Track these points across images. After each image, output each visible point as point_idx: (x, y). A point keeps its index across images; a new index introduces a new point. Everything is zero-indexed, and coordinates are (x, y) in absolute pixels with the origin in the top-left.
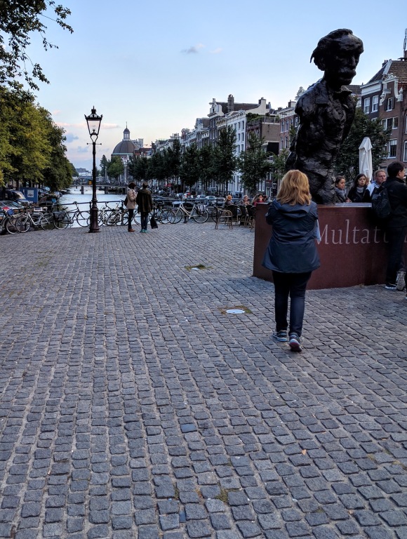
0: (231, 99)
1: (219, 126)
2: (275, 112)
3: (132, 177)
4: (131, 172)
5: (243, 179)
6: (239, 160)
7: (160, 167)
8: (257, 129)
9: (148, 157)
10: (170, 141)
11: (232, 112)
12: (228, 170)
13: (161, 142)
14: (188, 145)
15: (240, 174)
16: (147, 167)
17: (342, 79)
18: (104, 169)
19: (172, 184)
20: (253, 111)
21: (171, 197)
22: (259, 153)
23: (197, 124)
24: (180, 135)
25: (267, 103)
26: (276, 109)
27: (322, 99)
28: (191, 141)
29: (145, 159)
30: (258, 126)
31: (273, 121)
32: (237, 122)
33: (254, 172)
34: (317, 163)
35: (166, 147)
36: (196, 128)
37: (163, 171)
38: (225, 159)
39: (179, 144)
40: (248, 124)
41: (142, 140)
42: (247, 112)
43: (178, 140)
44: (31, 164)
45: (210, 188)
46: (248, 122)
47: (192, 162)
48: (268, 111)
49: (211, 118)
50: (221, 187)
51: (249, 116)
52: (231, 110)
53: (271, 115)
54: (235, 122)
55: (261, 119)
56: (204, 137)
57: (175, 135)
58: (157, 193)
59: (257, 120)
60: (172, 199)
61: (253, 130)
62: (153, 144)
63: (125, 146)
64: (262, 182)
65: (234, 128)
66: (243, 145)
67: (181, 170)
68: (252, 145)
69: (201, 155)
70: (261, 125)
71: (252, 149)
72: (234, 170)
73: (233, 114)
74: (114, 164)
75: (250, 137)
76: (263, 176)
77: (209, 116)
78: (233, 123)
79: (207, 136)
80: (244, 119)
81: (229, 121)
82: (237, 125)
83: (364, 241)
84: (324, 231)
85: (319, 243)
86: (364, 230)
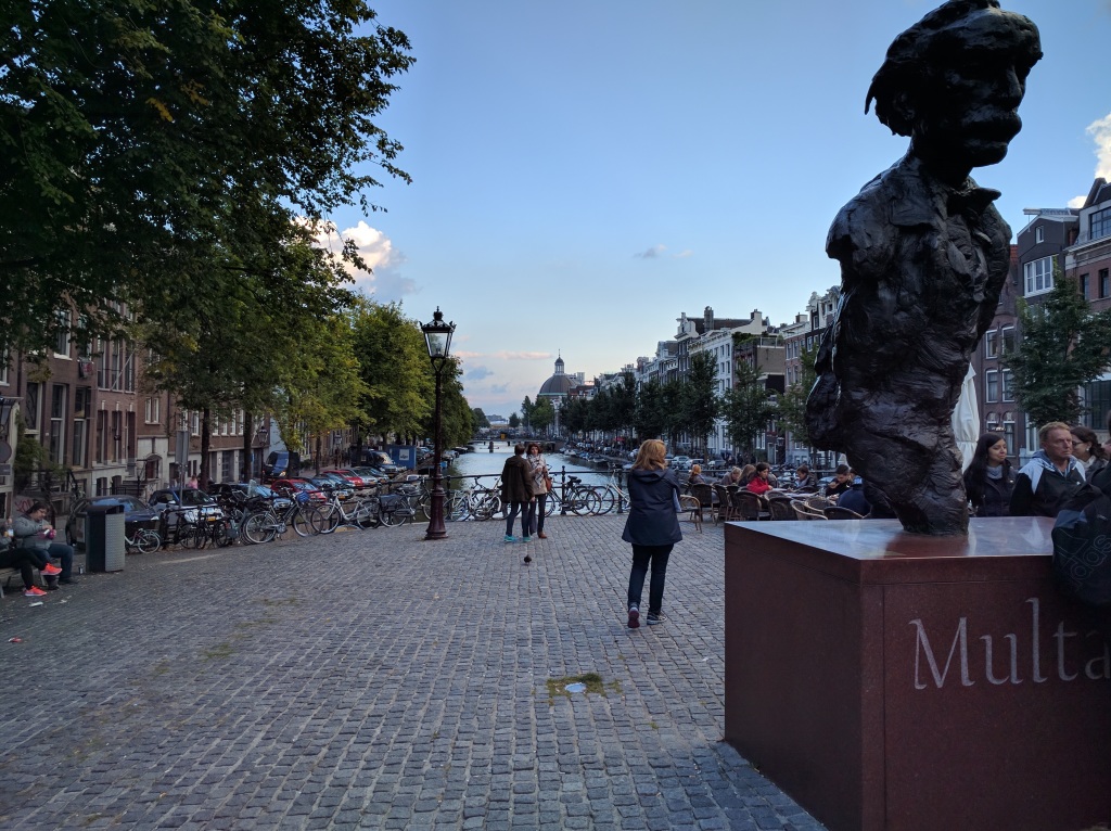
0: (709, 312)
1: (691, 353)
2: (776, 330)
3: (565, 428)
4: (563, 421)
5: (730, 431)
6: (723, 402)
7: (606, 414)
8: (750, 355)
9: (589, 398)
10: (620, 375)
11: (711, 332)
12: (707, 416)
13: (608, 377)
14: (646, 380)
15: (726, 423)
16: (587, 413)
17: (975, 143)
18: (526, 415)
19: (625, 438)
20: (743, 330)
21: (622, 457)
22: (754, 392)
23: (659, 350)
24: (636, 367)
25: (764, 318)
26: (778, 326)
27: (913, 210)
28: (650, 375)
29: (583, 402)
30: (751, 350)
31: (773, 344)
32: (719, 348)
33: (748, 419)
34: (904, 408)
35: (614, 384)
36: (658, 355)
37: (610, 418)
38: (701, 400)
39: (633, 380)
40: (735, 348)
41: (583, 374)
42: (734, 331)
43: (632, 374)
44: (402, 410)
45: (681, 444)
46: (735, 345)
47: (652, 405)
48: (765, 329)
49: (680, 340)
50: (698, 442)
51: (737, 337)
52: (709, 329)
53: (770, 334)
54: (716, 346)
55: (756, 340)
56: (669, 368)
57: (629, 366)
58: (601, 450)
59: (748, 342)
60: (624, 460)
61: (743, 357)
62: (596, 380)
63: (557, 383)
64: (760, 436)
65: (714, 354)
66: (729, 380)
67: (635, 416)
68: (743, 378)
69: (665, 395)
70: (755, 349)
71: (742, 385)
72: (716, 417)
73: (713, 334)
74: (540, 409)
75: (738, 367)
76: (762, 426)
77: (677, 337)
78: (713, 347)
79: (675, 367)
80: (729, 340)
81: (706, 345)
82: (720, 351)
83: (1094, 671)
84: (956, 640)
85: (939, 683)
86: (1092, 632)
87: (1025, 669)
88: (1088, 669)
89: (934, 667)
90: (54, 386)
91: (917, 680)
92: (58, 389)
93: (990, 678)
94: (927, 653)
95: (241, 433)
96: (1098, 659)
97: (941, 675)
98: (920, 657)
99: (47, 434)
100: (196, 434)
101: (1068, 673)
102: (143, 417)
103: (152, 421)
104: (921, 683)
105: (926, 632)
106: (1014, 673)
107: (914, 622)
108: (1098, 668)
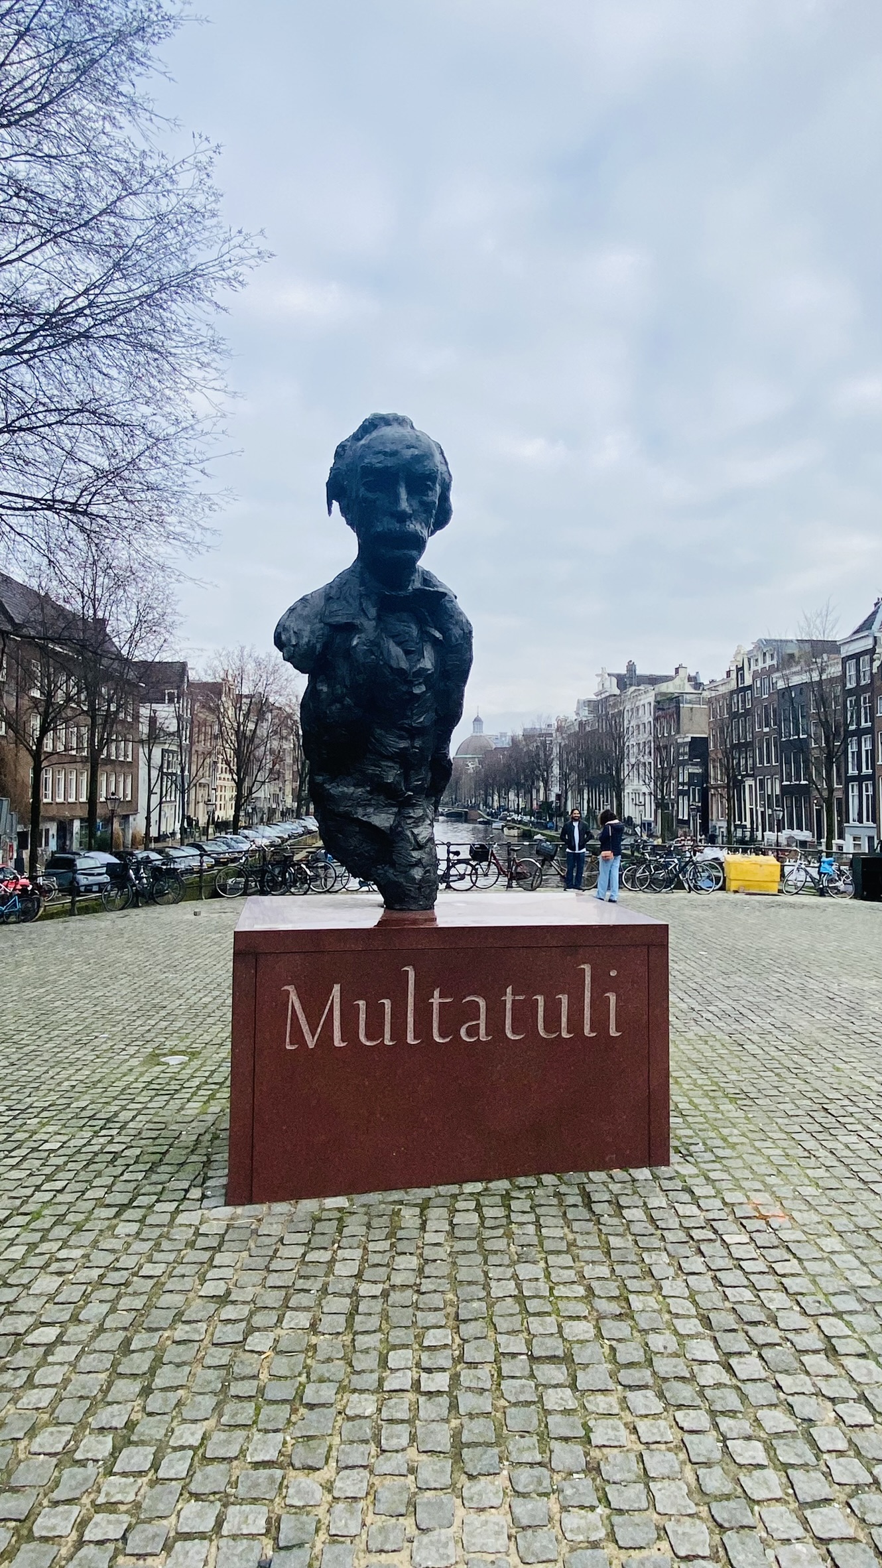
0: (631, 667)
1: (609, 712)
2: (704, 687)
8: (673, 714)
11: (633, 688)
14: (565, 741)
20: (665, 687)
23: (579, 709)
24: (554, 727)
25: (690, 672)
26: (707, 682)
27: (343, 608)
28: (570, 735)
30: (674, 710)
31: (697, 702)
32: (641, 706)
34: (360, 790)
36: (578, 714)
40: (657, 708)
42: (656, 688)
46: (657, 705)
48: (691, 685)
49: (599, 698)
51: (659, 695)
52: (631, 685)
55: (678, 699)
56: (591, 727)
59: (670, 702)
61: (664, 717)
73: (637, 690)
75: (659, 728)
79: (594, 727)
80: (651, 699)
83: (469, 1034)
84: (328, 1007)
85: (311, 1044)
86: (468, 999)
87: (399, 1031)
88: (463, 1032)
89: (305, 1028)
91: (288, 1040)
93: (362, 1038)
94: (300, 1016)
95: (83, 799)
96: (474, 1023)
97: (313, 1038)
98: (292, 1019)
101: (442, 1035)
104: (292, 1043)
105: (299, 997)
106: (387, 1035)
107: (286, 988)
108: (473, 1031)
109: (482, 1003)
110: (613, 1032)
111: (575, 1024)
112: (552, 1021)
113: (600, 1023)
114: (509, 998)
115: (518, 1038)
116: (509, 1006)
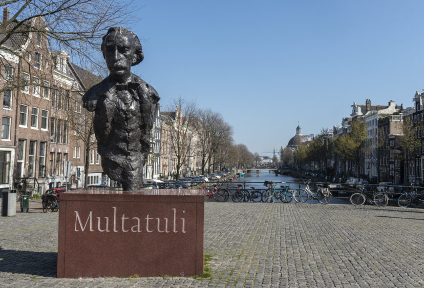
0: (368, 102)
8: (387, 125)
20: (383, 111)
23: (343, 122)
30: (387, 122)
36: (343, 125)
40: (380, 121)
48: (396, 111)
49: (353, 117)
52: (368, 111)
54: (370, 120)
55: (390, 117)
61: (383, 126)
63: (297, 139)
70: (389, 122)
77: (351, 115)
80: (377, 117)
81: (365, 119)
82: (372, 122)
84: (88, 219)
85: (83, 230)
86: (134, 218)
87: (111, 227)
88: (132, 229)
89: (81, 225)
90: (31, 141)
91: (76, 228)
92: (32, 142)
93: (99, 229)
94: (79, 221)
96: (136, 226)
97: (84, 227)
98: (77, 222)
99: (27, 162)
100: (98, 164)
101: (125, 229)
102: (72, 155)
103: (76, 157)
105: (79, 215)
106: (107, 228)
107: (75, 212)
108: (135, 229)
109: (139, 220)
110: (183, 231)
111: (170, 228)
112: (162, 227)
113: (179, 228)
114: (148, 219)
115: (151, 232)
116: (147, 220)
